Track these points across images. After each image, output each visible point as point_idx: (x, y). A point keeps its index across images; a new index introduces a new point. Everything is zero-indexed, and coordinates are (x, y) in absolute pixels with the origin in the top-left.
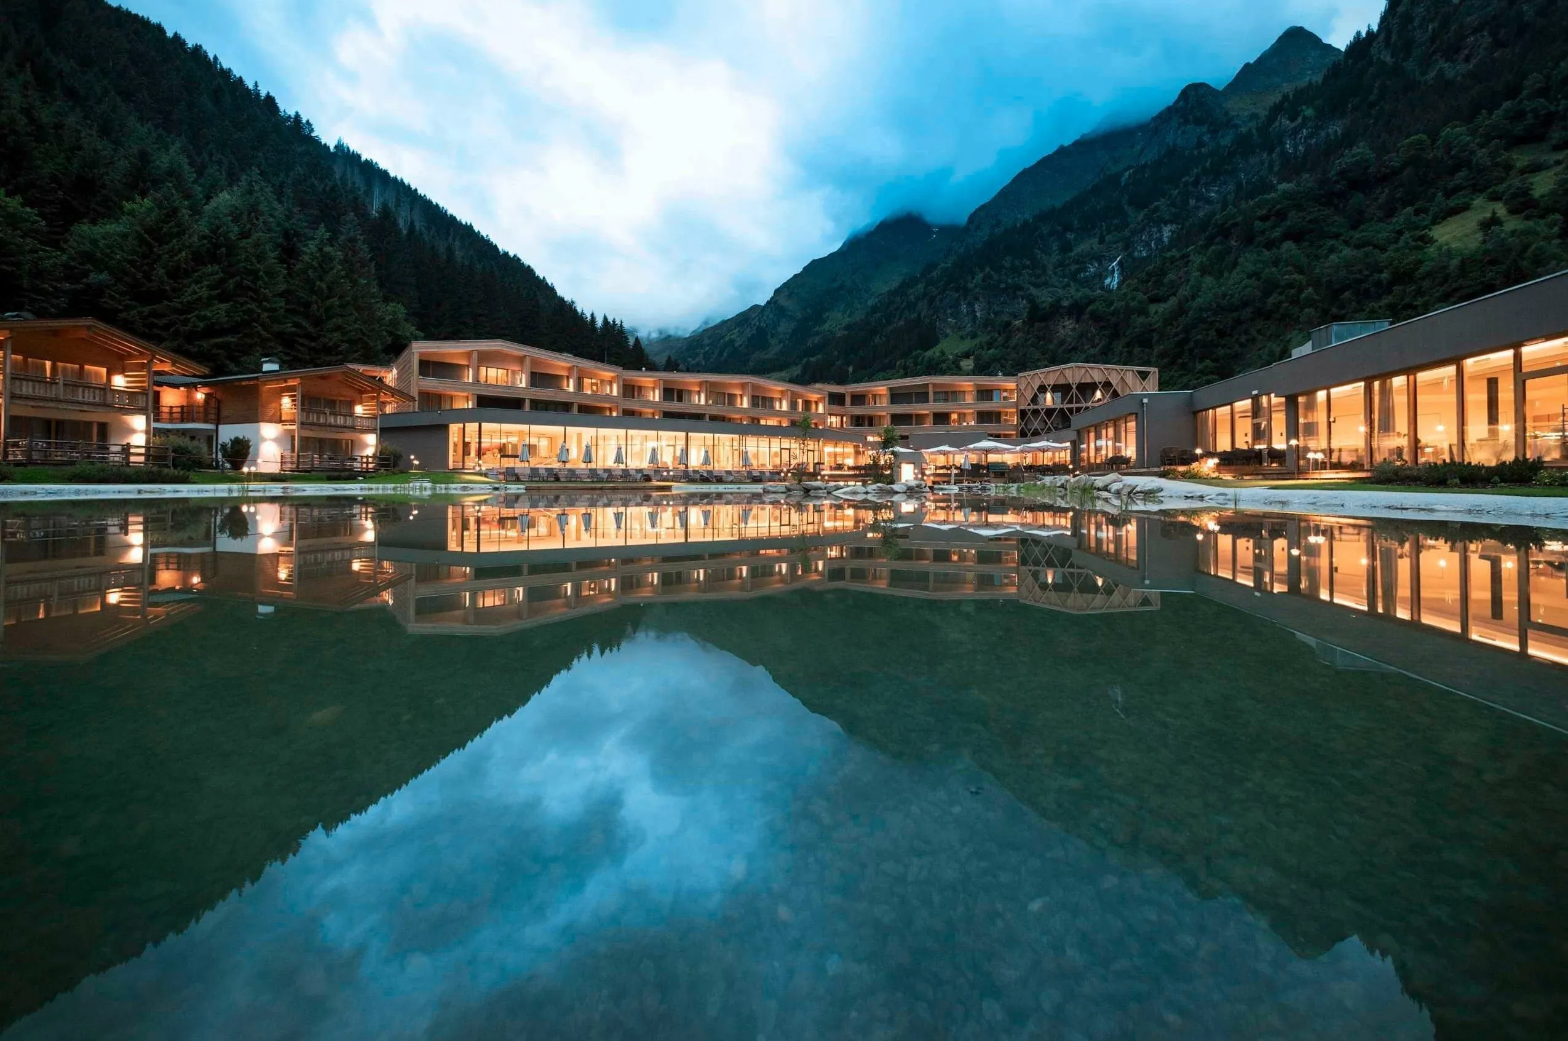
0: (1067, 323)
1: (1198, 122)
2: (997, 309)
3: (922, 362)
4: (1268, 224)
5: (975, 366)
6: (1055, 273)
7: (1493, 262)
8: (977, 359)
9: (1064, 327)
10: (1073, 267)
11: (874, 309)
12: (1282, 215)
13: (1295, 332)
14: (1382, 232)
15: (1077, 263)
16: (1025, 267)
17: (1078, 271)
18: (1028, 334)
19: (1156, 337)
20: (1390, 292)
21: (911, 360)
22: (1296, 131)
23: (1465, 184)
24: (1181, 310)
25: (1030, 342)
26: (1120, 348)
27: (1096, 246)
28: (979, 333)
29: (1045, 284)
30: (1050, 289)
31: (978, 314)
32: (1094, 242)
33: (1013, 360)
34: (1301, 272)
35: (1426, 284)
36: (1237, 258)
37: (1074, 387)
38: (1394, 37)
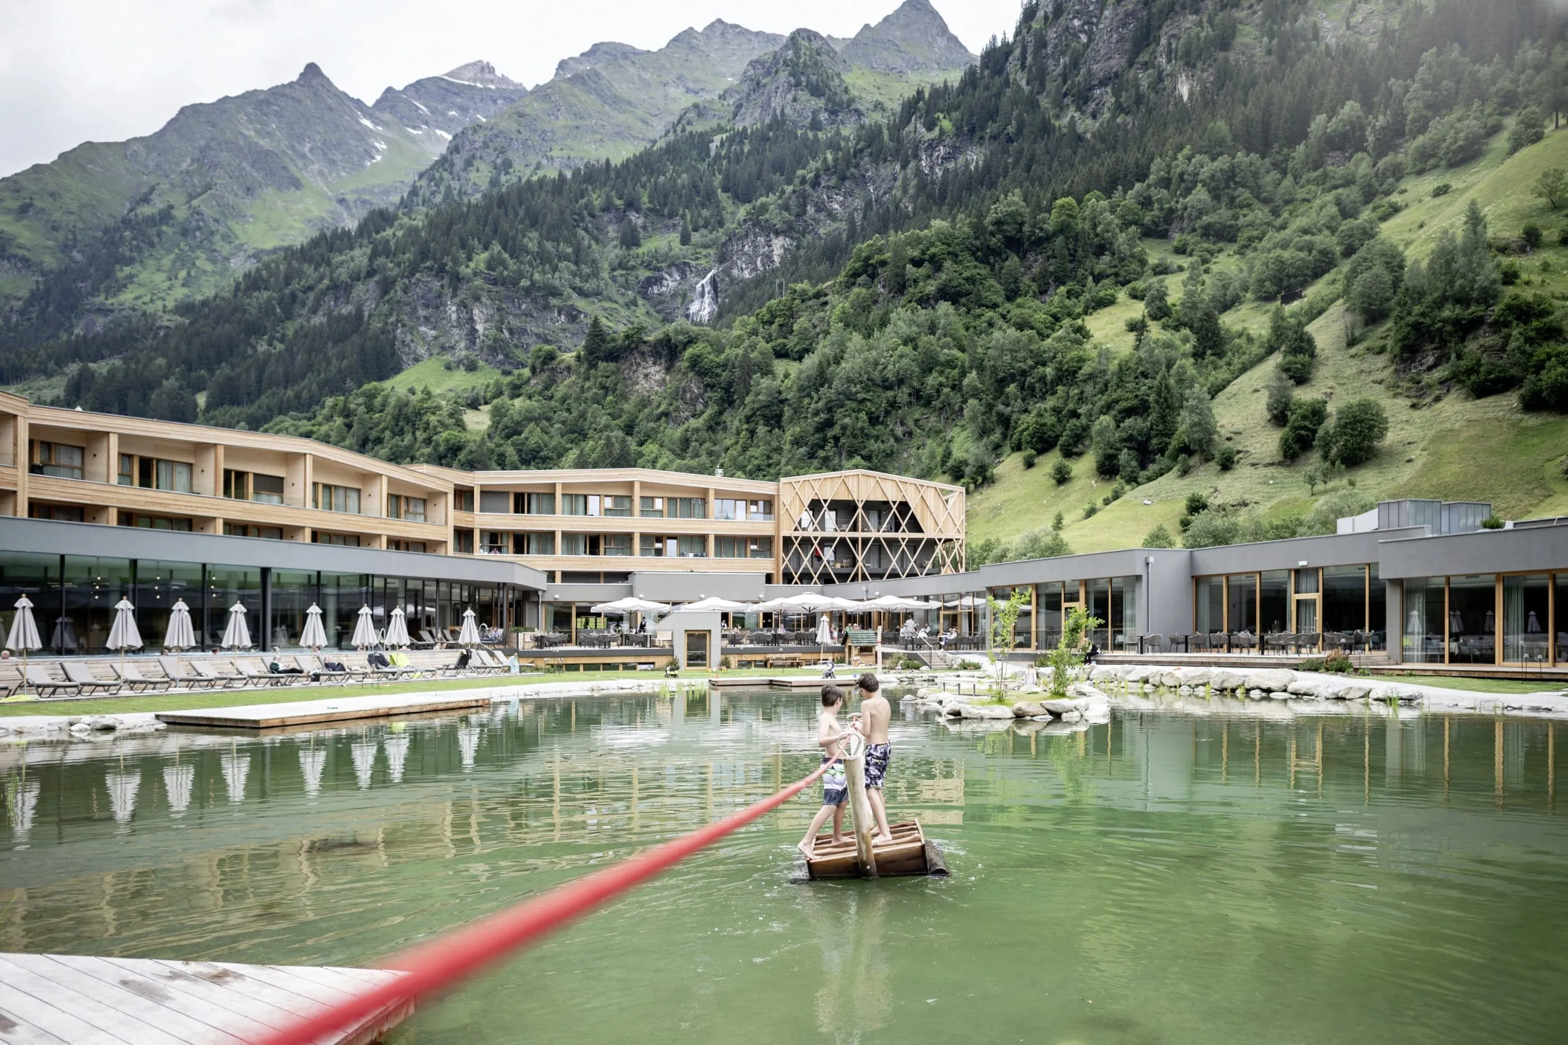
0: (652, 370)
1: (816, 91)
2: (515, 323)
3: (384, 405)
4: (922, 271)
5: (495, 425)
6: (614, 279)
7: (1145, 375)
8: (498, 414)
9: (646, 376)
10: (644, 274)
11: (253, 282)
12: (936, 264)
13: (957, 430)
14: (1036, 310)
15: (648, 267)
16: (565, 257)
17: (650, 282)
18: (587, 379)
19: (787, 412)
20: (1054, 393)
21: (361, 400)
22: (932, 146)
23: (1109, 271)
24: (821, 378)
25: (589, 394)
26: (736, 423)
27: (677, 247)
28: (481, 363)
29: (597, 293)
30: (607, 304)
31: (480, 327)
32: (675, 237)
33: (564, 423)
34: (962, 349)
35: (1089, 389)
36: (887, 313)
37: (860, 505)
38: (1029, 59)
